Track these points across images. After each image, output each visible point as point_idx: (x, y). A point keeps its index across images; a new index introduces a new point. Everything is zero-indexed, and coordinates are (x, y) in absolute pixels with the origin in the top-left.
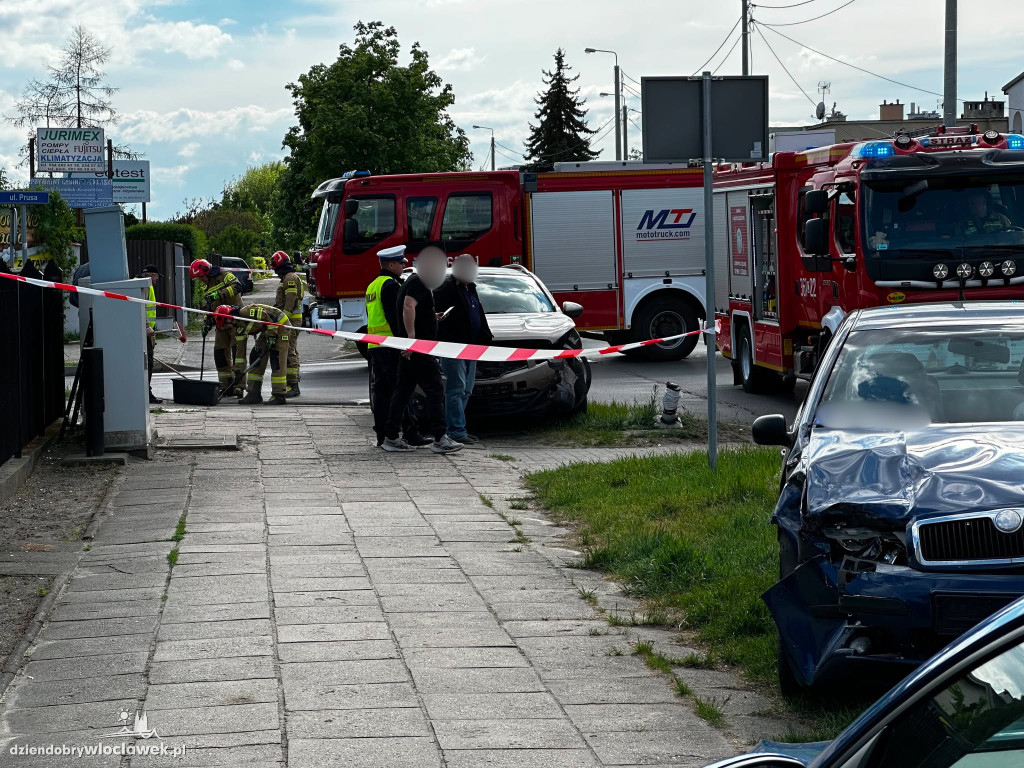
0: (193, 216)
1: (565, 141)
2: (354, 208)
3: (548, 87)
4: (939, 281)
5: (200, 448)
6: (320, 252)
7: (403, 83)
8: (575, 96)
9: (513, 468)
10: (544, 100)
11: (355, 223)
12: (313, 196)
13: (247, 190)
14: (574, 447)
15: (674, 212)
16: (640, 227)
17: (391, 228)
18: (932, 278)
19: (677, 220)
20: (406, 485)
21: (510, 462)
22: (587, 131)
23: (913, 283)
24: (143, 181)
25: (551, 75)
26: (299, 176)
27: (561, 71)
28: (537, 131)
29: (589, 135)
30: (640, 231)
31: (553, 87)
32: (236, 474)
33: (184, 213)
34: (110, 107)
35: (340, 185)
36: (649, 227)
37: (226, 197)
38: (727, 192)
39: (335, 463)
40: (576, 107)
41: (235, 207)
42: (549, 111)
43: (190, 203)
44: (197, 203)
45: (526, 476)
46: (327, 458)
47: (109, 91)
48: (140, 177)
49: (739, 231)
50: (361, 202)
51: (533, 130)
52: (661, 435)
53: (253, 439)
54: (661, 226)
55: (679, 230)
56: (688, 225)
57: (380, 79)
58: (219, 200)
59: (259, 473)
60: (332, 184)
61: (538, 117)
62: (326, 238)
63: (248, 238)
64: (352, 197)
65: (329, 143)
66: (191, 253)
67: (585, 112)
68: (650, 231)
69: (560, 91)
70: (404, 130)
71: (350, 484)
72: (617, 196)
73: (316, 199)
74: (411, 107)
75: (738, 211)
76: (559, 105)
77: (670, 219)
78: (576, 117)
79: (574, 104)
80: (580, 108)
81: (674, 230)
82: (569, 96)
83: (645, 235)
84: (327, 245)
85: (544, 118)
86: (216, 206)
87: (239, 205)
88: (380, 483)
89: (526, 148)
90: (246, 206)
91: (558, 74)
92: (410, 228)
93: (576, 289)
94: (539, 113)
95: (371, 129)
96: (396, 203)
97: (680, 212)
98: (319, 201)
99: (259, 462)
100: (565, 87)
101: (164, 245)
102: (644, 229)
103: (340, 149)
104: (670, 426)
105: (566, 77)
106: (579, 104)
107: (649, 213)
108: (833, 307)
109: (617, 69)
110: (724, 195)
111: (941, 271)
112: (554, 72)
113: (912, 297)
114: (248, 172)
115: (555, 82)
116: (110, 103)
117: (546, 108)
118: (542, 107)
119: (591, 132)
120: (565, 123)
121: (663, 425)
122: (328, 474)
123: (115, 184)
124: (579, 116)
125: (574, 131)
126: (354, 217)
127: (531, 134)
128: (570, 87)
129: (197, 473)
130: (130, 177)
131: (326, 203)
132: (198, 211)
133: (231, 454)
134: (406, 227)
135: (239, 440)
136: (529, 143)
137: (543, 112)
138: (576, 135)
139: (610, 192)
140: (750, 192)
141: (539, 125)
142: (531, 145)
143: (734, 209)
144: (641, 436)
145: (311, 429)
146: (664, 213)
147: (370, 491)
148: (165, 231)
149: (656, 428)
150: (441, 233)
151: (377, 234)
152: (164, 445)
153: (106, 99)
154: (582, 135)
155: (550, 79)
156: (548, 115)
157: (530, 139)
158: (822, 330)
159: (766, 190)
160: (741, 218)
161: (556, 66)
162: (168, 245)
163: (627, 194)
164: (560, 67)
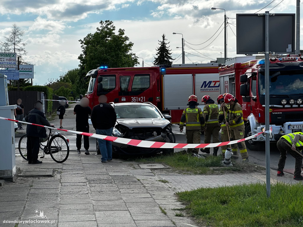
0: (51, 84)
1: (165, 62)
2: (101, 80)
3: (160, 46)
4: (284, 105)
5: (36, 176)
6: (89, 95)
7: (117, 40)
8: (168, 48)
9: (169, 187)
10: (159, 49)
11: (101, 85)
12: (87, 75)
13: (67, 76)
14: (191, 175)
15: (213, 82)
16: (202, 87)
17: (114, 87)
18: (281, 104)
19: (215, 84)
20: (124, 198)
21: (167, 184)
22: (172, 59)
23: (275, 106)
24: (32, 71)
25: (161, 42)
26: (83, 71)
27: (164, 41)
28: (157, 59)
29: (172, 60)
30: (201, 88)
31: (162, 45)
32: (49, 192)
33: (48, 83)
34: (24, 50)
35: (96, 72)
36: (205, 87)
37: (61, 78)
38: (224, 76)
39: (93, 185)
40: (169, 52)
41: (64, 81)
42: (160, 53)
43: (50, 80)
44: (52, 80)
45: (177, 194)
46: (90, 181)
47: (24, 45)
48: (30, 70)
49: (227, 89)
50: (103, 77)
51: (155, 59)
52: (225, 169)
53: (60, 170)
54: (209, 87)
55: (215, 88)
56: (218, 87)
57: (109, 39)
58: (59, 79)
59: (59, 191)
60: (93, 72)
61: (157, 55)
62: (91, 90)
63: (67, 91)
64: (100, 76)
65: (92, 59)
66: (47, 95)
67: (171, 54)
68: (205, 88)
69: (164, 47)
70: (117, 55)
71: (99, 198)
72: (194, 76)
73: (88, 76)
74: (119, 48)
75: (226, 82)
76: (163, 51)
77: (212, 84)
78: (168, 55)
79: (168, 51)
80: (170, 52)
81: (213, 88)
82: (167, 48)
83: (203, 90)
84: (91, 93)
85: (159, 55)
86: (58, 81)
87: (65, 81)
88: (113, 198)
89: (153, 64)
90: (67, 81)
91: (163, 42)
92: (121, 87)
93: (179, 109)
94: (157, 53)
95: (106, 55)
96: (116, 78)
97: (216, 82)
98: (89, 77)
99: (60, 184)
100: (165, 46)
101: (36, 92)
102: (203, 88)
103: (96, 61)
104: (228, 166)
105: (166, 43)
106: (169, 51)
107: (205, 82)
108: (251, 114)
109: (183, 39)
110: (223, 77)
111: (284, 102)
112: (162, 41)
113: (275, 111)
114: (69, 72)
115: (162, 44)
116: (24, 49)
117: (159, 52)
118: (158, 52)
119: (173, 59)
120: (165, 56)
121: (225, 165)
122: (90, 191)
123: (20, 72)
124: (169, 54)
125: (168, 59)
126: (101, 83)
127: (155, 60)
128: (167, 46)
129: (32, 191)
130: (27, 70)
131: (91, 78)
132: (52, 82)
133: (49, 179)
134: (120, 87)
135: (54, 172)
136: (154, 62)
137: (159, 53)
138: (168, 60)
139: (191, 75)
140: (229, 76)
141: (157, 57)
142: (155, 63)
143: (225, 81)
144: (217, 170)
145: (84, 165)
146: (210, 82)
147: (109, 203)
148: (38, 88)
149: (223, 166)
150: (132, 89)
151: (109, 89)
152: (22, 175)
153: (23, 47)
154: (170, 60)
155: (161, 43)
156: (160, 54)
157: (154, 61)
158: (247, 121)
159: (233, 75)
160: (227, 85)
161: (163, 39)
162: (38, 92)
163: (197, 75)
164: (164, 39)
